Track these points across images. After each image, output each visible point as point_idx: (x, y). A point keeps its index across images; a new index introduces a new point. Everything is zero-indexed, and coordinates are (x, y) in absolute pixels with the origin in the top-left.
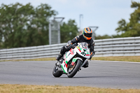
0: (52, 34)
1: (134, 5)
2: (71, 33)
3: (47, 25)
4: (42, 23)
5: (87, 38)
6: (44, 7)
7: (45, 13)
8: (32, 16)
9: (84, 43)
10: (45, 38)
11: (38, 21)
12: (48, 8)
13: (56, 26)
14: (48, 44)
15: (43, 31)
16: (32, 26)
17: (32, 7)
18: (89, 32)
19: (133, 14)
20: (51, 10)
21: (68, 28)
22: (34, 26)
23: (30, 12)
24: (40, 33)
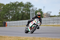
3: (29, 11)
5: (39, 17)
6: (28, 3)
7: (29, 6)
8: (23, 7)
9: (37, 19)
10: (29, 17)
11: (26, 9)
13: (33, 11)
15: (28, 14)
16: (23, 11)
17: (23, 3)
20: (31, 4)
22: (24, 12)
24: (27, 14)
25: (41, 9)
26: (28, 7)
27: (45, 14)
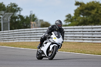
12: (15, 6)
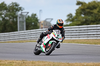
0: (20, 24)
1: (78, 3)
2: (33, 23)
3: (16, 17)
4: (12, 16)
6: (14, 5)
7: (15, 9)
8: (5, 11)
11: (10, 15)
12: (17, 5)
14: (17, 31)
15: (13, 21)
16: (6, 18)
17: (6, 5)
18: (61, 22)
19: (78, 9)
20: (19, 6)
21: (31, 20)
22: (7, 18)
23: (4, 8)
24: (11, 23)
25: (35, 15)
26: (13, 10)
27: (42, 23)
